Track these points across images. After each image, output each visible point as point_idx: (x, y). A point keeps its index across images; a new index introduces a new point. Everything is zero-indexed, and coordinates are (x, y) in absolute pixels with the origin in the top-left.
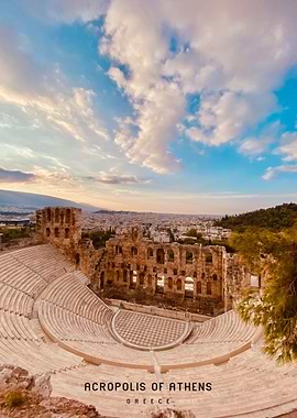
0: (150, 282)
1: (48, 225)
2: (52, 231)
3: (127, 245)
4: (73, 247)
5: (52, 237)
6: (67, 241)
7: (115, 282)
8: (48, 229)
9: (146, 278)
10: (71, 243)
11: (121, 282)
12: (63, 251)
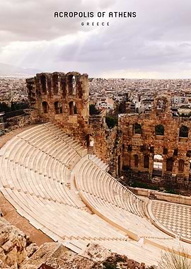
0: (181, 169)
1: (45, 98)
2: (51, 106)
3: (148, 123)
4: (82, 126)
5: (51, 114)
6: (73, 119)
7: (133, 167)
8: (45, 104)
9: (176, 164)
10: (79, 122)
11: (141, 168)
12: (69, 132)
